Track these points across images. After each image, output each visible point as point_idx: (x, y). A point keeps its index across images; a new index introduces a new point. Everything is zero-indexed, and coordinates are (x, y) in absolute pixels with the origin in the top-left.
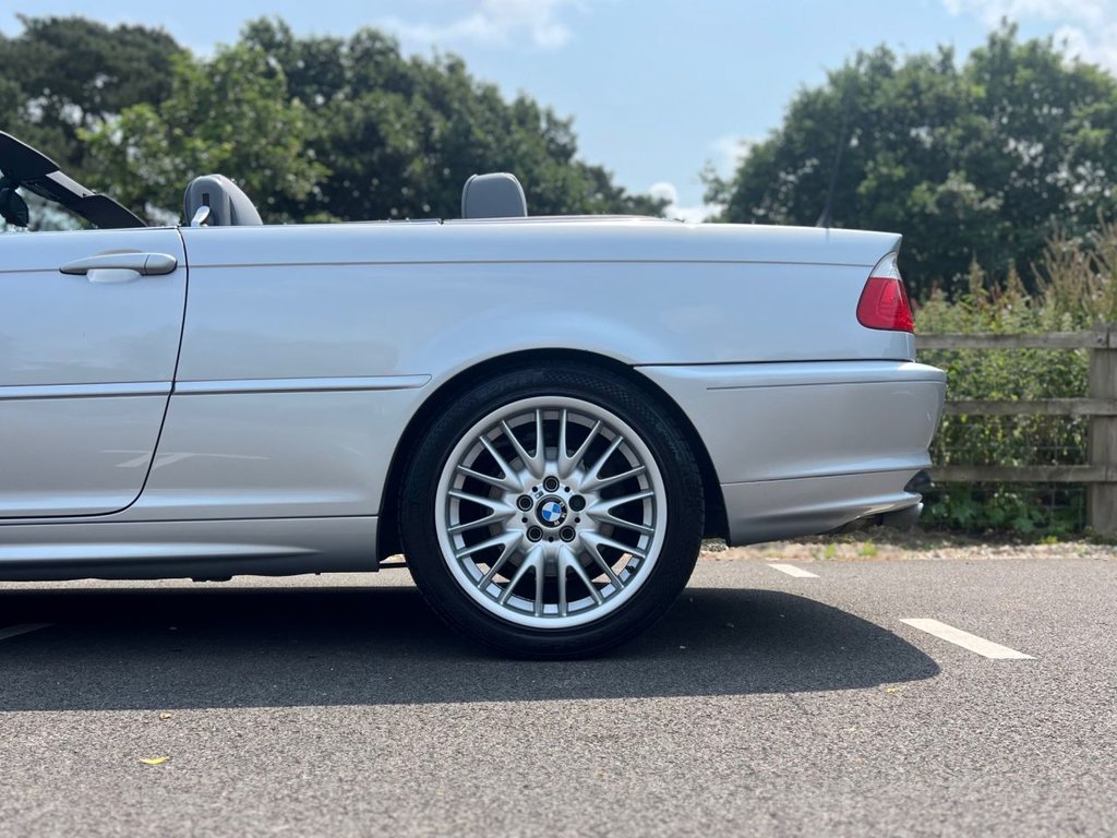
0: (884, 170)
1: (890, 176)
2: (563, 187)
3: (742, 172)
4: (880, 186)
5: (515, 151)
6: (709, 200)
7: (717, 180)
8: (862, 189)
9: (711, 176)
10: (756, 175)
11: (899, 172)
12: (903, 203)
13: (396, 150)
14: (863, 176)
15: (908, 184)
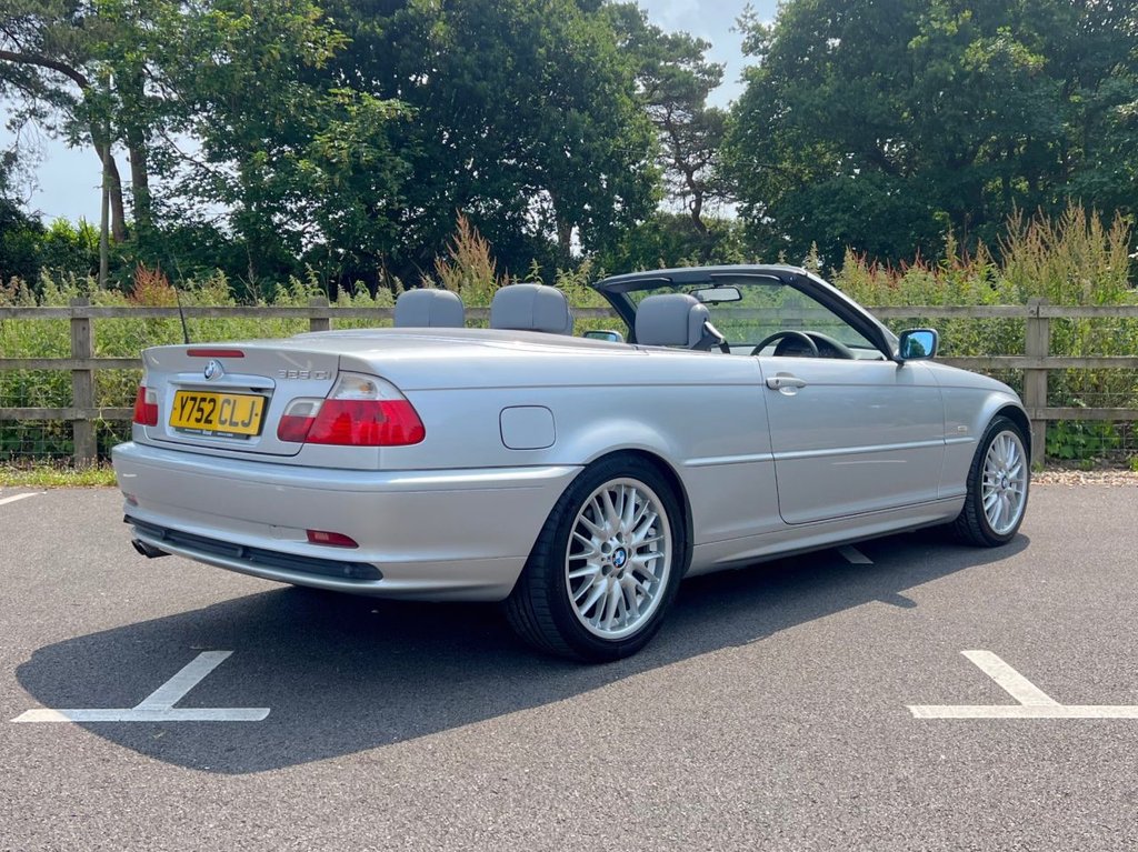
0: (936, 25)
1: (942, 31)
2: (592, 46)
3: (783, 20)
4: (931, 41)
5: (541, 10)
6: (749, 49)
7: (757, 28)
8: (912, 44)
9: (750, 24)
10: (799, 24)
11: (952, 28)
12: (955, 61)
13: (418, 12)
14: (914, 31)
15: (963, 39)
